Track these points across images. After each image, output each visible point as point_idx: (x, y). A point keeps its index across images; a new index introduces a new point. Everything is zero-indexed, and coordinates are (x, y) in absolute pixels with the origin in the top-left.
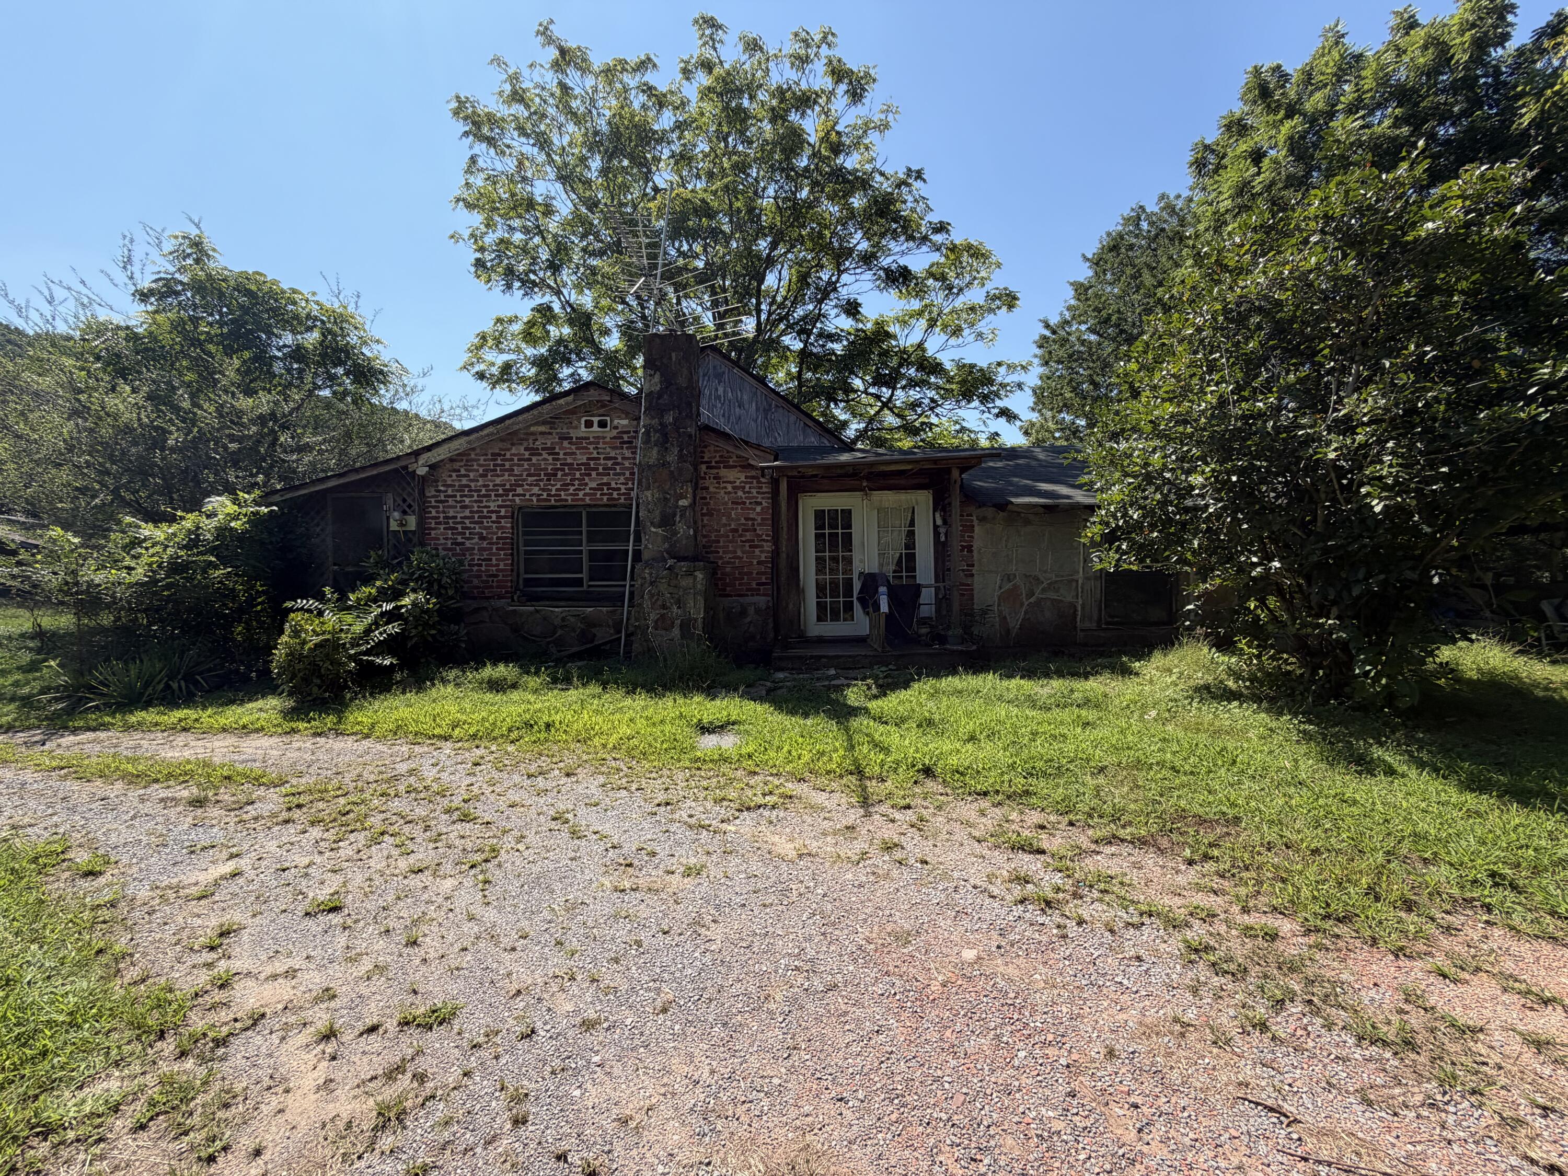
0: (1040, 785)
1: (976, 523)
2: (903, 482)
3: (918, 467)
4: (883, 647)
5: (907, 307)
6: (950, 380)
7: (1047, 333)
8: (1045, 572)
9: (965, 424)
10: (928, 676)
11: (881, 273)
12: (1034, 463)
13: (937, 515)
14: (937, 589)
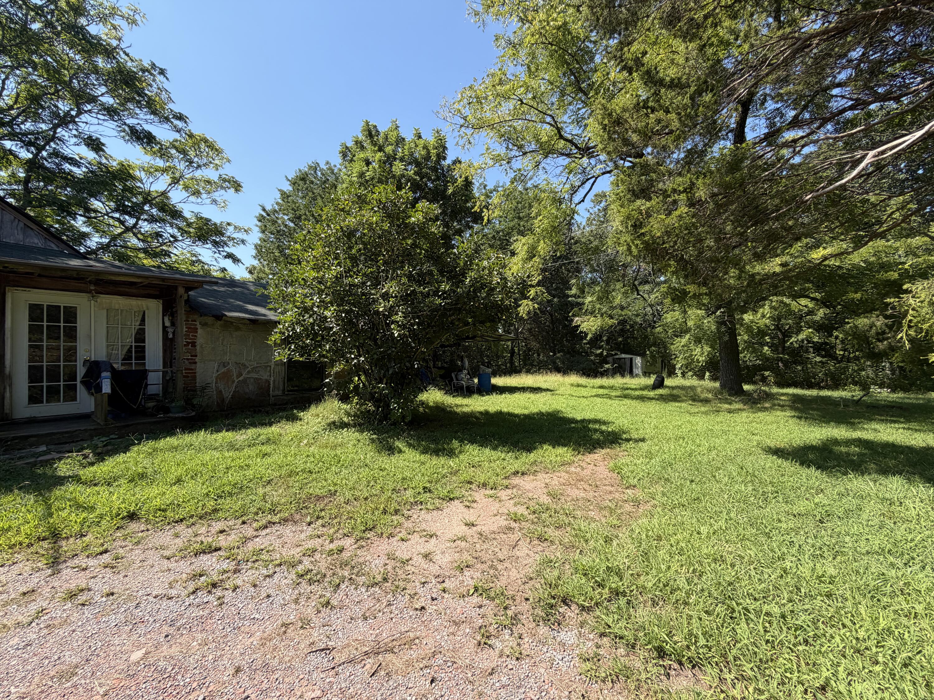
0: (227, 503)
1: (199, 326)
2: (134, 291)
3: (146, 282)
4: (106, 420)
5: (152, 162)
6: (189, 225)
7: (264, 214)
8: (250, 361)
9: (200, 258)
10: (148, 439)
11: (127, 128)
12: (246, 291)
13: (166, 319)
14: (165, 374)
